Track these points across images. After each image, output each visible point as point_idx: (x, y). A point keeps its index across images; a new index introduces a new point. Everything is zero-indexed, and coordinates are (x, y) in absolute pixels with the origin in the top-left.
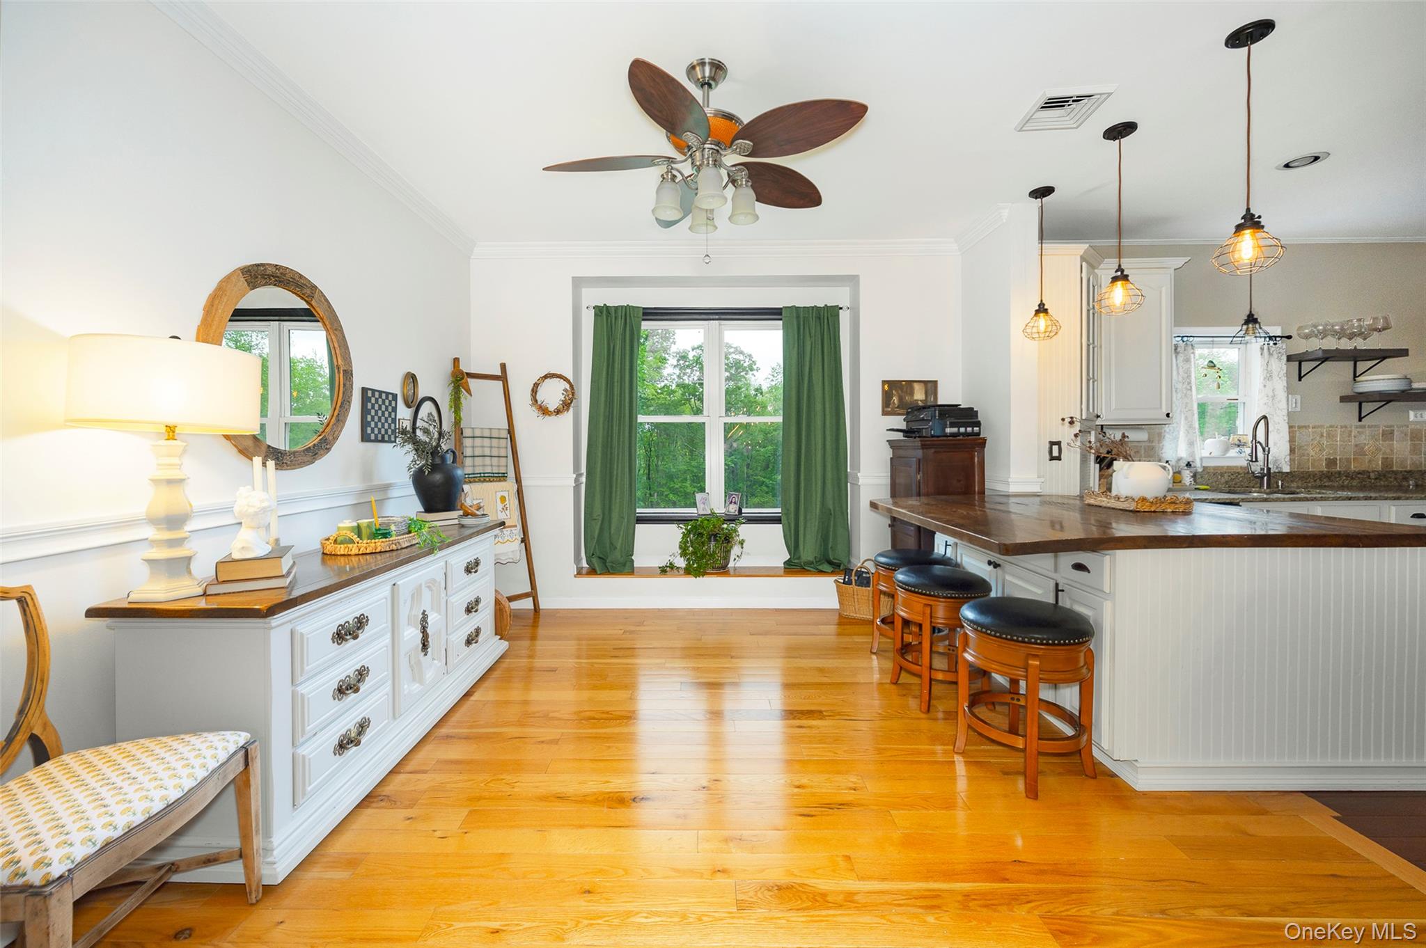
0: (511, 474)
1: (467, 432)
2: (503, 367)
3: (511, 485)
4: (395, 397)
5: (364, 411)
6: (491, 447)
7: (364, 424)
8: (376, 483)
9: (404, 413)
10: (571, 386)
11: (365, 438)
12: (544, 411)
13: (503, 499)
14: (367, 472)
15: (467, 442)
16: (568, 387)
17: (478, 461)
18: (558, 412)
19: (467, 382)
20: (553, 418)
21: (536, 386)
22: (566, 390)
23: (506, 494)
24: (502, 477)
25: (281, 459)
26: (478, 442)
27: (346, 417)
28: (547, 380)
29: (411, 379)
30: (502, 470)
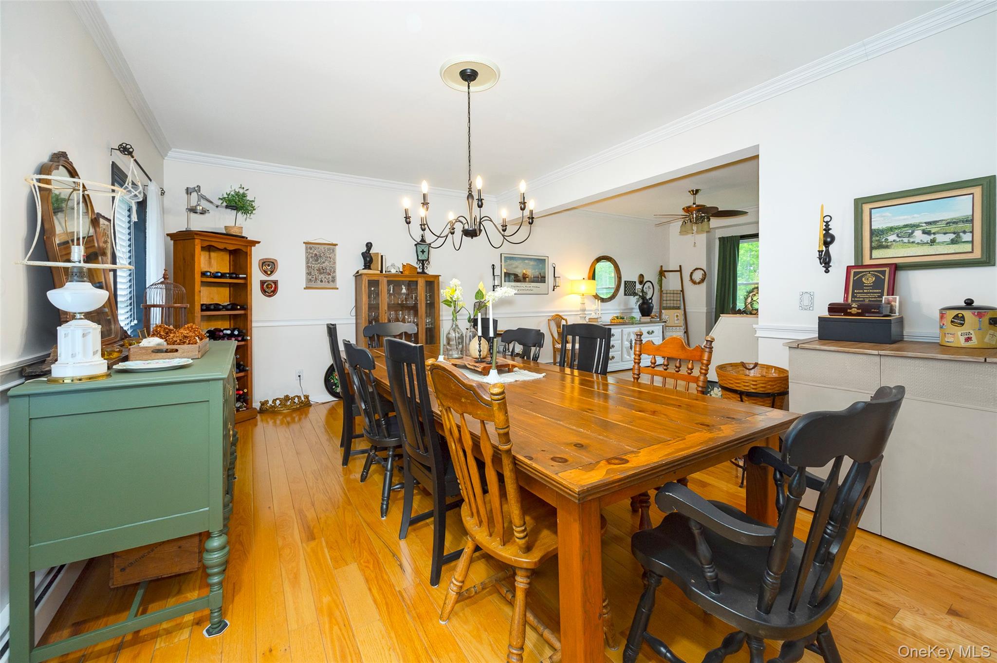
0: (682, 307)
1: (664, 292)
2: (680, 266)
3: (681, 312)
4: (635, 282)
5: (625, 287)
6: (674, 297)
7: (625, 291)
8: (629, 307)
9: (638, 286)
10: (705, 273)
11: (625, 295)
12: (694, 283)
13: (677, 316)
14: (626, 304)
15: (665, 295)
16: (703, 273)
17: (668, 302)
18: (699, 283)
19: (664, 274)
20: (697, 286)
21: (692, 273)
22: (703, 274)
23: (678, 314)
24: (678, 308)
25: (603, 300)
26: (668, 295)
27: (619, 289)
28: (696, 271)
29: (642, 276)
30: (678, 305)
